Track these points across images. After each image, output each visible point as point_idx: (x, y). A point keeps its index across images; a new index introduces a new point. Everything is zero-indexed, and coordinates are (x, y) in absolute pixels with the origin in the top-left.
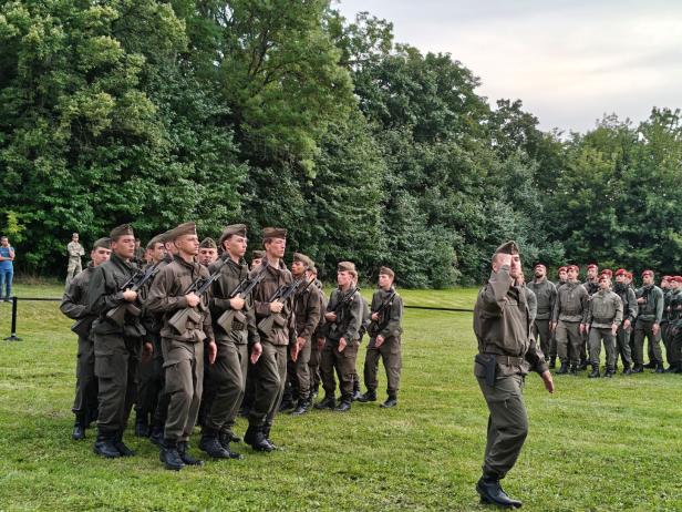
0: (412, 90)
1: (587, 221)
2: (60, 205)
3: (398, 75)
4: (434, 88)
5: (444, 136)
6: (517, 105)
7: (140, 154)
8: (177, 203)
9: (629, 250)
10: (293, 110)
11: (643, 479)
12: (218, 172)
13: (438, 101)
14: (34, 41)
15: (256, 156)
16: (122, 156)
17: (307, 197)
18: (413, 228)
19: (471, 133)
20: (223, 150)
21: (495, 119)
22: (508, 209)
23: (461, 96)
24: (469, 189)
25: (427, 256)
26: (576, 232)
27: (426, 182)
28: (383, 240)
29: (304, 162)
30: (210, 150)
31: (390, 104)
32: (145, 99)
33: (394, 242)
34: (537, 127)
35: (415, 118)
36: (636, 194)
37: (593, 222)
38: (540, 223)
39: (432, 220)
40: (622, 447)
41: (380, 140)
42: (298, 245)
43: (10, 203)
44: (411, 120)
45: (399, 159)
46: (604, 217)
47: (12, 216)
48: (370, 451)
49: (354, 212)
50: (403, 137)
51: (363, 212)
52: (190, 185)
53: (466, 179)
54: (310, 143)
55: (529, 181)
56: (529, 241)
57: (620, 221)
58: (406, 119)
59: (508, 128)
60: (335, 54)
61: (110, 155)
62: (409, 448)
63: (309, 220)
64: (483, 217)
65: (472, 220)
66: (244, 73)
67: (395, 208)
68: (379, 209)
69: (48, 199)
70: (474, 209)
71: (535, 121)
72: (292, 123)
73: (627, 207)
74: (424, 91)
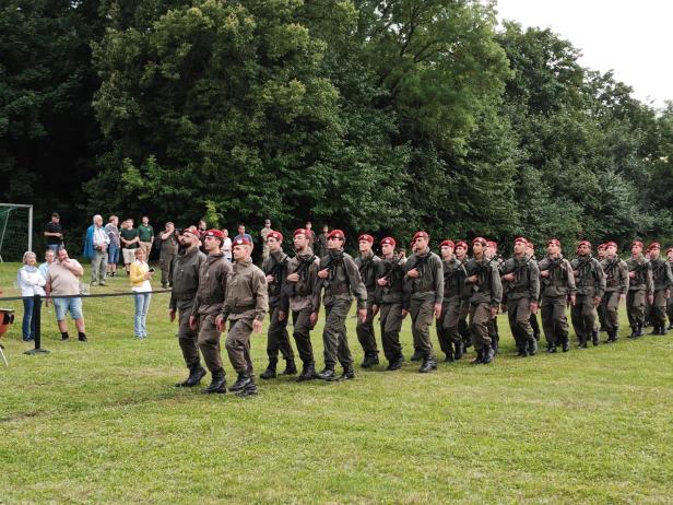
0: (522, 63)
2: (254, 193)
5: (557, 109)
7: (321, 139)
8: (355, 187)
14: (231, 32)
16: (305, 142)
18: (541, 203)
22: (619, 179)
25: (552, 228)
27: (545, 155)
28: (515, 214)
29: (456, 140)
30: (375, 133)
32: (329, 85)
33: (524, 216)
34: (632, 96)
35: (527, 91)
38: (646, 191)
39: (556, 192)
42: (441, 222)
43: (205, 192)
44: (525, 93)
45: (518, 133)
47: (211, 206)
49: (495, 187)
50: (520, 111)
51: (502, 187)
52: (366, 168)
53: (581, 151)
54: (470, 120)
59: (604, 97)
61: (295, 142)
63: (452, 197)
64: (599, 187)
68: (512, 183)
69: (243, 188)
71: (629, 90)
72: (450, 101)
74: (534, 64)
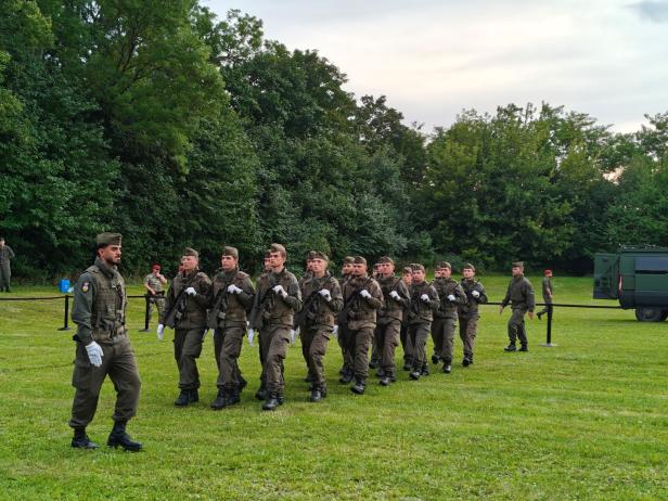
0: (282, 86)
1: (452, 212)
3: (268, 72)
4: (303, 84)
5: (314, 132)
6: (381, 101)
8: (47, 201)
9: (491, 238)
10: (165, 107)
11: (506, 456)
12: (89, 169)
13: (307, 97)
15: (127, 152)
17: (180, 192)
18: (287, 220)
19: (340, 128)
20: (93, 147)
21: (363, 114)
22: (377, 202)
23: (330, 92)
24: (340, 183)
25: (302, 248)
26: (441, 222)
27: (298, 176)
28: (258, 233)
29: (176, 158)
30: (79, 146)
31: (261, 100)
32: (11, 96)
33: (269, 235)
34: (402, 122)
35: (285, 113)
36: (495, 184)
37: (457, 213)
38: (408, 214)
39: (306, 212)
40: (486, 426)
41: (252, 135)
42: (172, 239)
44: (282, 115)
45: (271, 154)
46: (467, 207)
48: (248, 442)
49: (229, 206)
50: (274, 132)
51: (238, 206)
52: (59, 182)
53: (337, 173)
54: (183, 139)
55: (397, 174)
56: (398, 232)
57: (482, 210)
58: (278, 115)
59: (374, 123)
60: (205, 51)
62: (286, 437)
63: (183, 215)
64: (354, 209)
65: (344, 213)
66: (113, 70)
67: (269, 202)
68: (253, 202)
70: (347, 202)
71: (400, 116)
72: (163, 119)
73: (487, 198)
74: (294, 88)
